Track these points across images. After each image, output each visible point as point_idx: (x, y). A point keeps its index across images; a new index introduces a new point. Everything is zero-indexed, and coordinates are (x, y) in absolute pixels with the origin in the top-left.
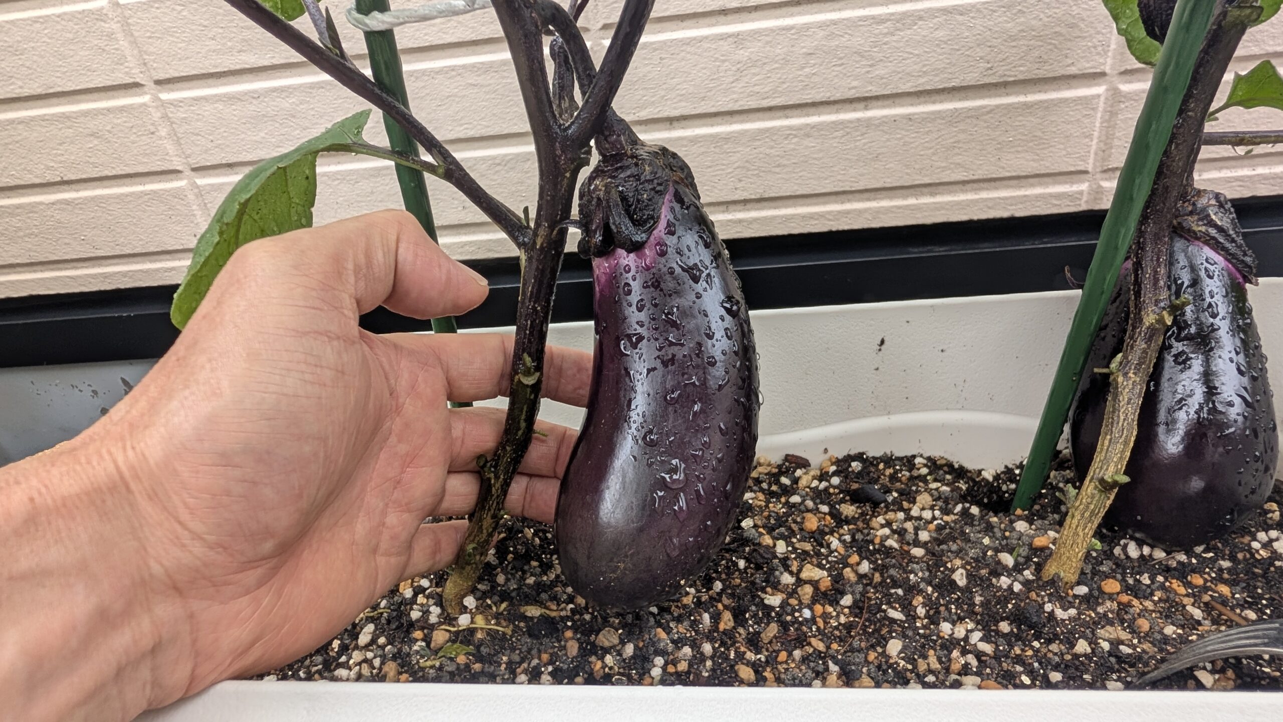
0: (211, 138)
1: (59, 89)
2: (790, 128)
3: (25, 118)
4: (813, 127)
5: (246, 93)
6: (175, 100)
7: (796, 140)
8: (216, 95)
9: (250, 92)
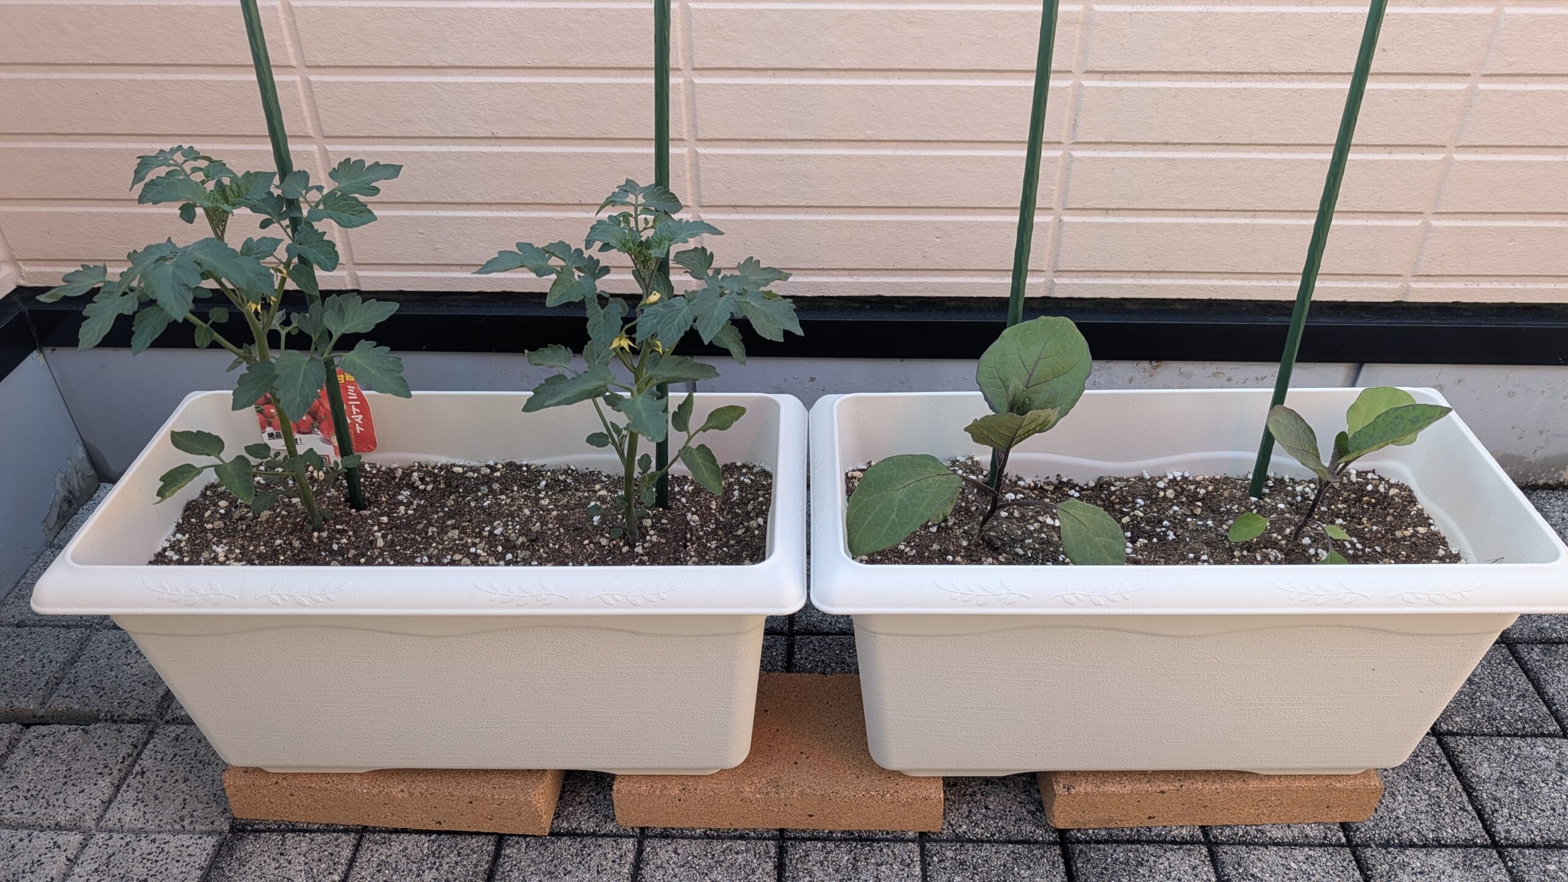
0: (729, 185)
1: (611, 136)
2: (1194, 224)
3: (569, 153)
4: (1214, 226)
5: (772, 156)
6: (711, 155)
7: (1198, 233)
8: (747, 155)
9: (776, 155)
